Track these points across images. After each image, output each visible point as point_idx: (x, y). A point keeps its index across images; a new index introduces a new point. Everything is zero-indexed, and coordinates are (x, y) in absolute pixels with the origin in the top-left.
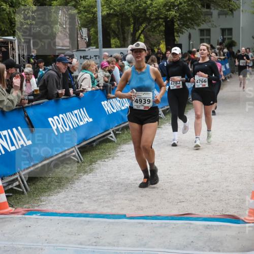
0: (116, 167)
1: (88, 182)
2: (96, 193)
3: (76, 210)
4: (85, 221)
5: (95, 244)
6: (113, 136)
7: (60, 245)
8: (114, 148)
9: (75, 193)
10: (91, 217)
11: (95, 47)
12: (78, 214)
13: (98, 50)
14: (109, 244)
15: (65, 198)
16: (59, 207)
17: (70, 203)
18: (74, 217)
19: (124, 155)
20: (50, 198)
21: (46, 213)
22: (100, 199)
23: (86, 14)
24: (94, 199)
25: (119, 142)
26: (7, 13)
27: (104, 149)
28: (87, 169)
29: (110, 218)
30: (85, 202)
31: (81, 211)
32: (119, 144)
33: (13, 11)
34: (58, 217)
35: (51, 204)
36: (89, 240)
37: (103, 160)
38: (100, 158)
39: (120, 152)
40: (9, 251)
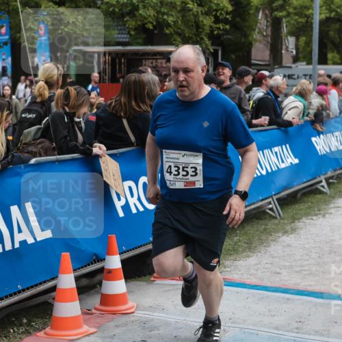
0: (329, 229)
1: (289, 246)
2: (299, 262)
3: (271, 282)
4: (283, 298)
5: (296, 331)
6: (326, 186)
7: (250, 327)
8: (325, 201)
9: (271, 259)
10: (292, 294)
11: (304, 63)
12: (274, 287)
13: (311, 67)
14: (317, 333)
15: (256, 264)
16: (249, 276)
17: (264, 272)
18: (269, 291)
19: (340, 213)
20: (237, 263)
21: (232, 283)
22: (305, 270)
23: (297, 17)
24: (297, 269)
25: (333, 195)
26: (193, 14)
27: (312, 203)
28: (288, 228)
29: (317, 297)
30: (284, 272)
31: (277, 285)
32: (333, 198)
33: (202, 11)
34: (246, 289)
35: (237, 272)
36: (289, 325)
37: (310, 218)
38: (307, 215)
39: (334, 207)
40: (181, 328)
